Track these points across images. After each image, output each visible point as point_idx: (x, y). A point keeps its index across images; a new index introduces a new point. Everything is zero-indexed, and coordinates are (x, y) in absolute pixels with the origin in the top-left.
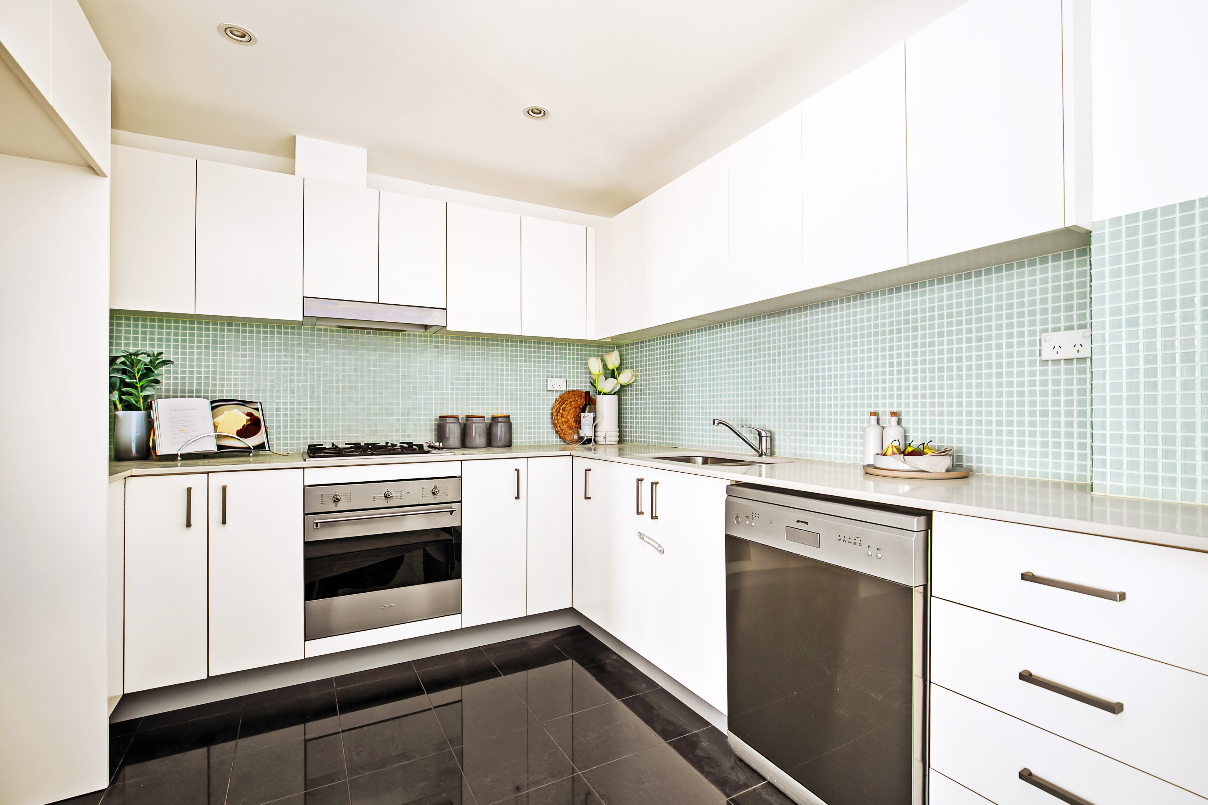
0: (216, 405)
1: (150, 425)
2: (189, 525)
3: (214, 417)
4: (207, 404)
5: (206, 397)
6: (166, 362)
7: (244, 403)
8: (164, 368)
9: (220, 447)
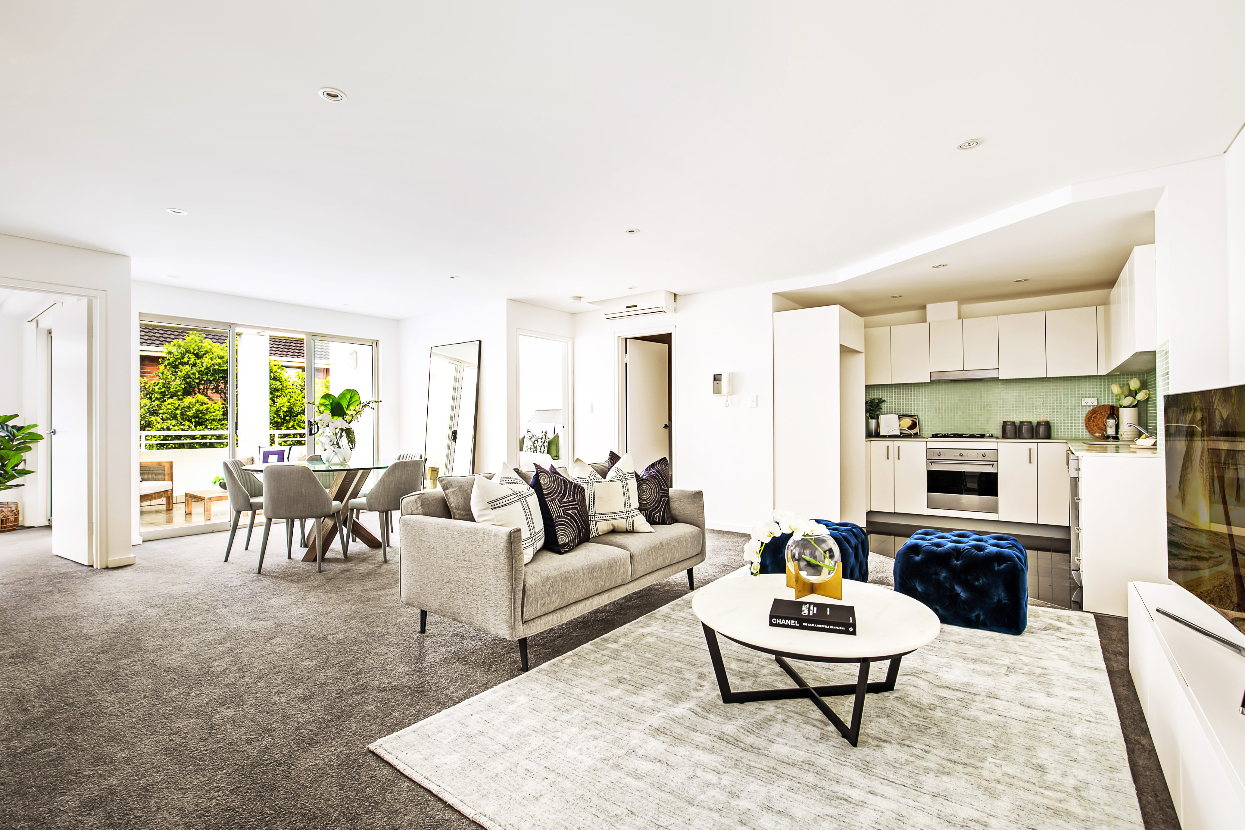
0: (901, 417)
1: (878, 425)
2: (888, 458)
3: (899, 422)
4: (897, 416)
5: (897, 414)
6: (884, 401)
7: (911, 416)
8: (883, 403)
9: (901, 433)
